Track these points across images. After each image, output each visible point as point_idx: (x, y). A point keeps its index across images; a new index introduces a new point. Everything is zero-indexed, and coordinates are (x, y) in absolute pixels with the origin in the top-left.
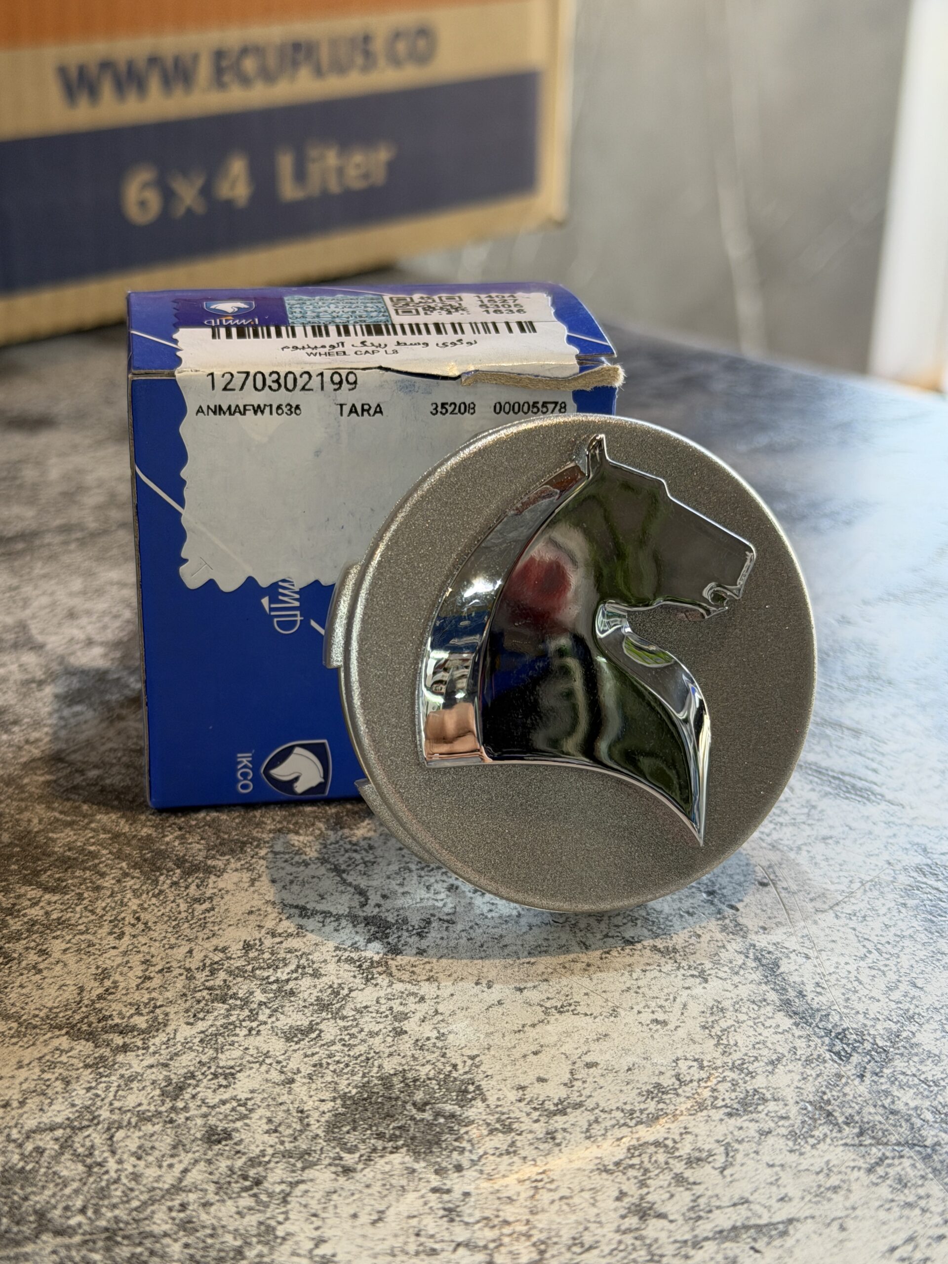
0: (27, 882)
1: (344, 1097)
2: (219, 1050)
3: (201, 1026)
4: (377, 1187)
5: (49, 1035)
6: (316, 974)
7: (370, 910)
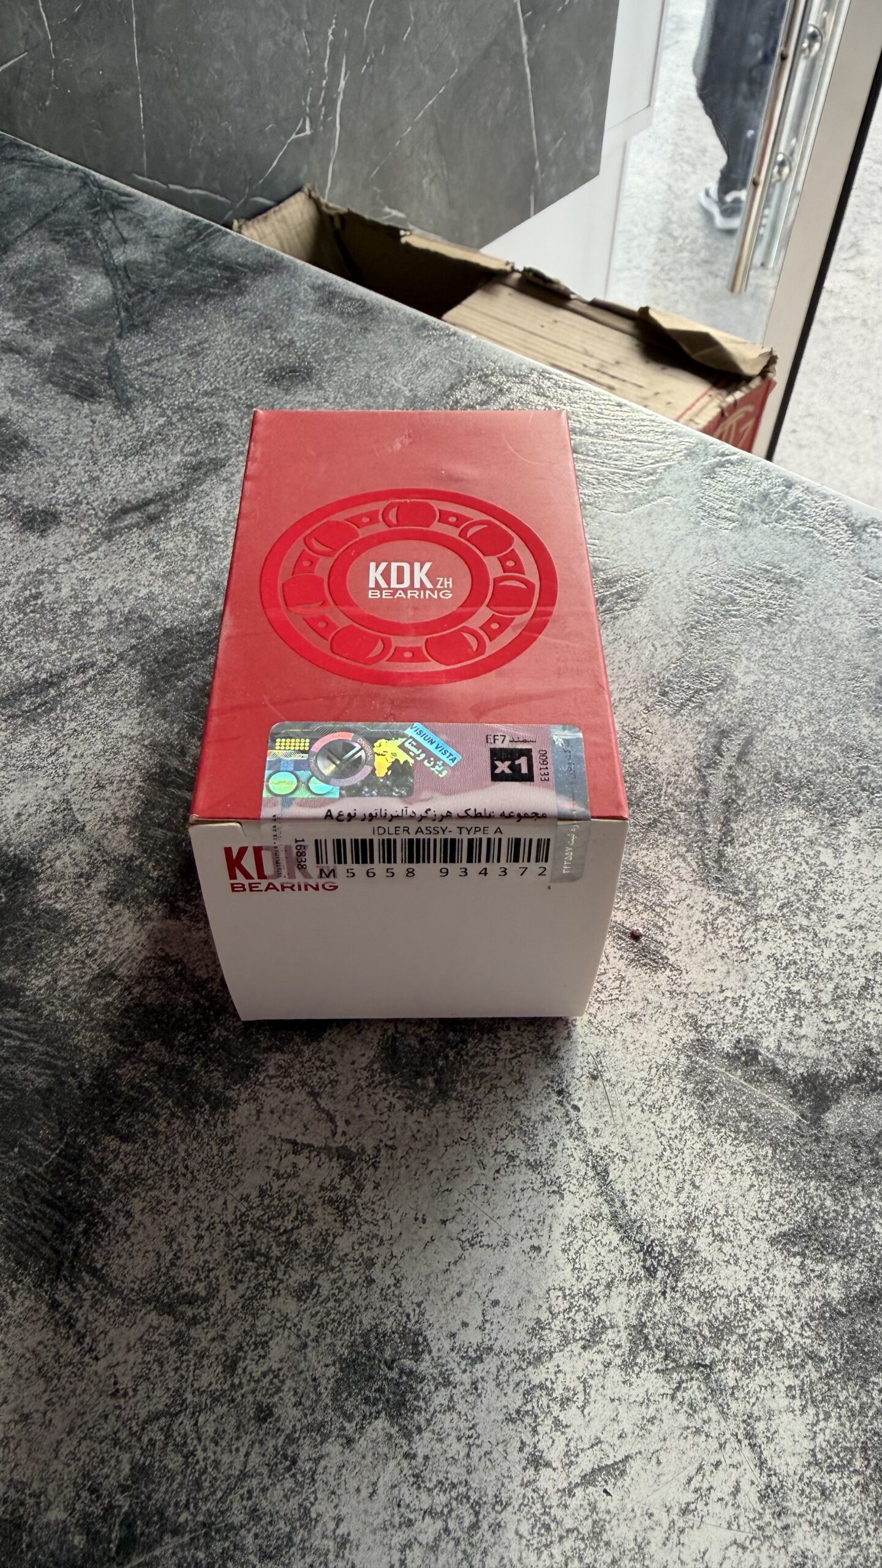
0: (109, 1131)
1: (341, 1359)
2: (255, 1316)
3: (241, 1288)
4: (369, 1458)
5: (144, 1311)
6: (311, 1222)
7: (340, 1141)
